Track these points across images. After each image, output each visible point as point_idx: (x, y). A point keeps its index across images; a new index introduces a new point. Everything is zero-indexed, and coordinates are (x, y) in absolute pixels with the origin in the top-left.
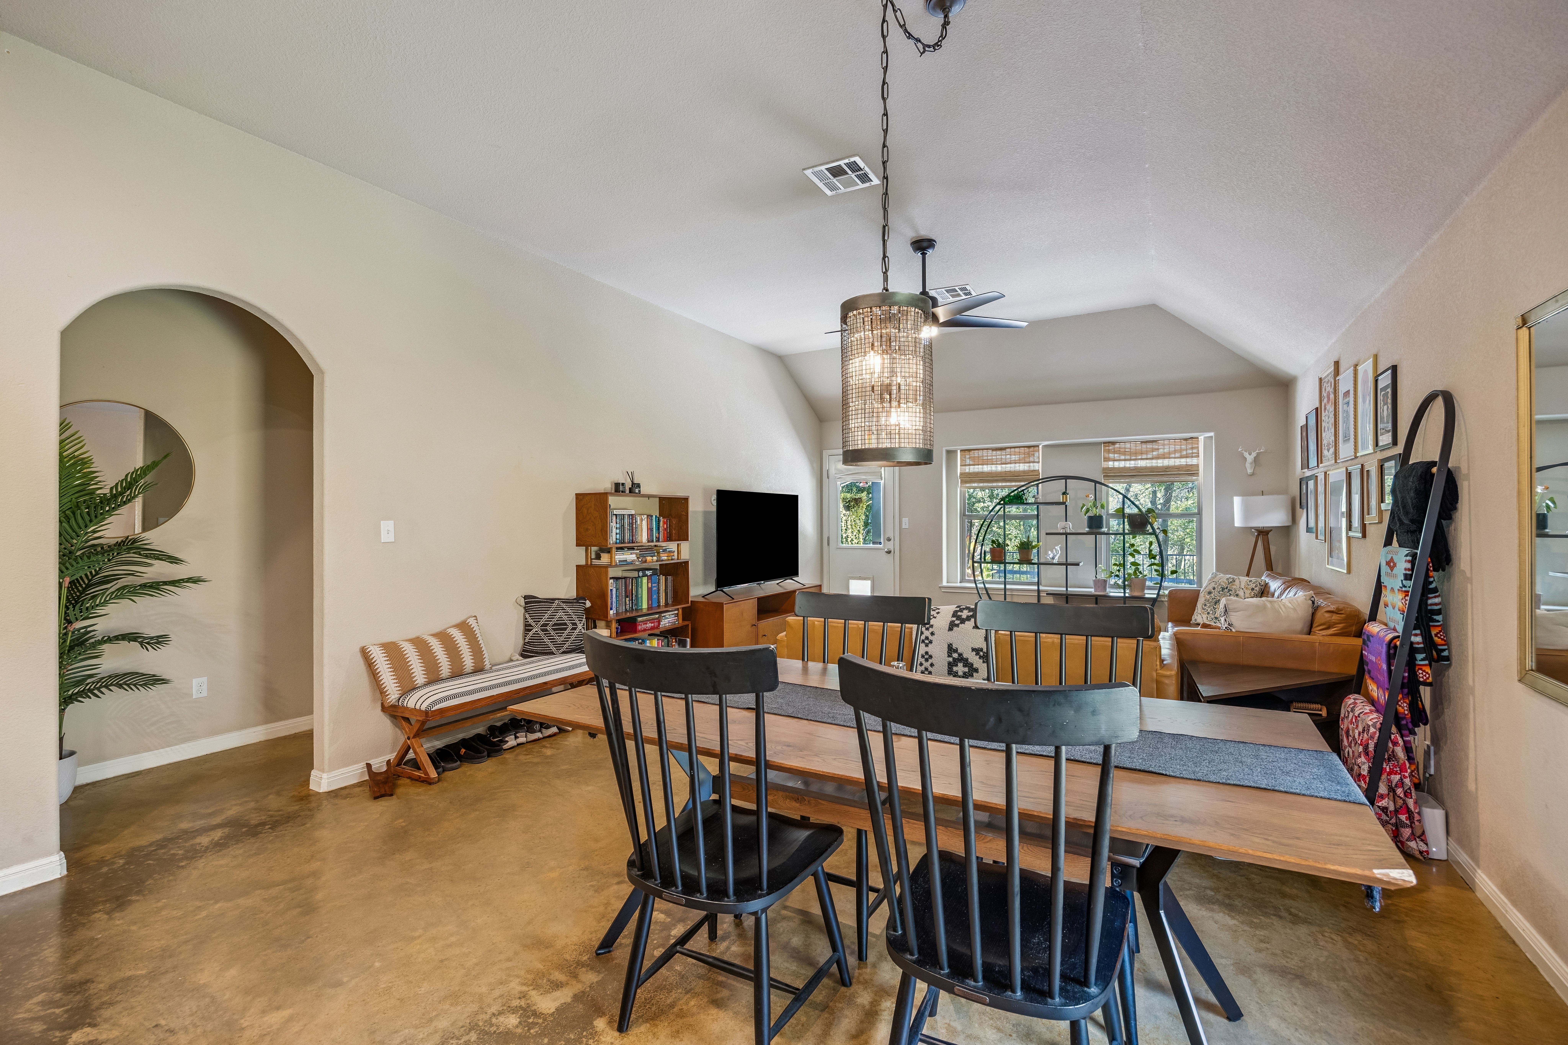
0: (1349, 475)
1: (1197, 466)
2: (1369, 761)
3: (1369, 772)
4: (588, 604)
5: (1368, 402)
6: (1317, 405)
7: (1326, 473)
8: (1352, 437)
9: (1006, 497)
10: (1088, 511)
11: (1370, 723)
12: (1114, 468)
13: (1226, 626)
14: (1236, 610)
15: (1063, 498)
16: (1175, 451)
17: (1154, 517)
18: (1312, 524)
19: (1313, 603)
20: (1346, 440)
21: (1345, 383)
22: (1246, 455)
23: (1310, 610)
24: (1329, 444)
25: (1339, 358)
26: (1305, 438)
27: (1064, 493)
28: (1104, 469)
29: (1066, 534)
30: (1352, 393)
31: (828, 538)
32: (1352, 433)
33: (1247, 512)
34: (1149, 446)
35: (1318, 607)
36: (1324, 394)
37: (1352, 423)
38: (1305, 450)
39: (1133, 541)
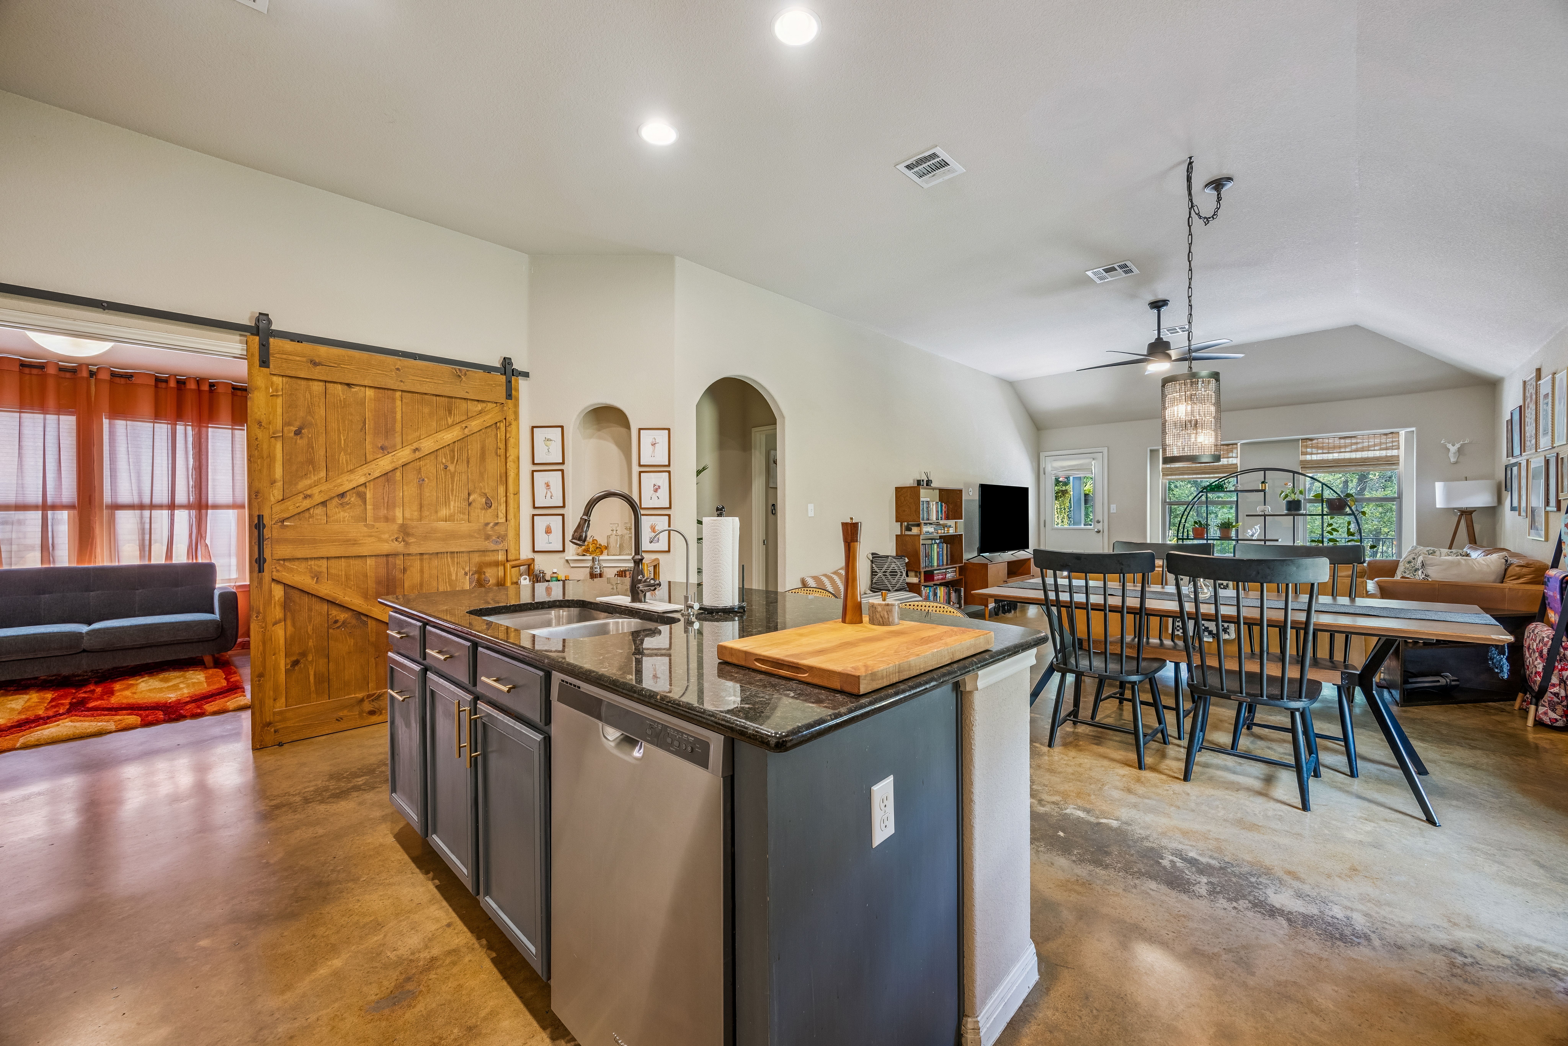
0: (1547, 462)
1: (1398, 456)
2: (1543, 662)
3: (1543, 669)
4: (907, 560)
5: (1562, 404)
6: (1521, 403)
7: (1527, 461)
8: (1550, 431)
9: (1208, 486)
10: (1286, 496)
11: (1545, 636)
12: (1312, 461)
13: (1423, 576)
14: (1432, 565)
15: (1262, 486)
16: (1375, 445)
17: (1353, 501)
18: (1515, 504)
19: (1507, 561)
20: (1545, 434)
21: (1545, 386)
22: (1450, 446)
23: (1503, 567)
24: (1531, 436)
25: (1541, 365)
26: (1510, 431)
27: (1263, 483)
28: (1301, 461)
29: (1265, 516)
30: (1550, 395)
31: (1045, 521)
32: (1550, 428)
33: (1448, 495)
34: (1348, 441)
35: (1511, 564)
36: (1528, 395)
37: (1550, 420)
38: (1511, 441)
39: (1331, 522)
